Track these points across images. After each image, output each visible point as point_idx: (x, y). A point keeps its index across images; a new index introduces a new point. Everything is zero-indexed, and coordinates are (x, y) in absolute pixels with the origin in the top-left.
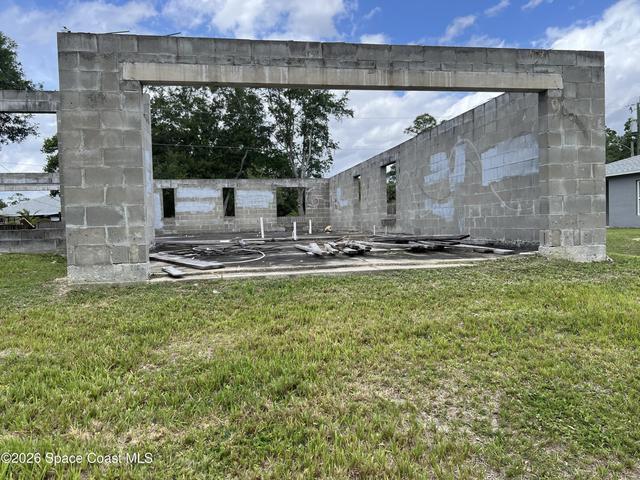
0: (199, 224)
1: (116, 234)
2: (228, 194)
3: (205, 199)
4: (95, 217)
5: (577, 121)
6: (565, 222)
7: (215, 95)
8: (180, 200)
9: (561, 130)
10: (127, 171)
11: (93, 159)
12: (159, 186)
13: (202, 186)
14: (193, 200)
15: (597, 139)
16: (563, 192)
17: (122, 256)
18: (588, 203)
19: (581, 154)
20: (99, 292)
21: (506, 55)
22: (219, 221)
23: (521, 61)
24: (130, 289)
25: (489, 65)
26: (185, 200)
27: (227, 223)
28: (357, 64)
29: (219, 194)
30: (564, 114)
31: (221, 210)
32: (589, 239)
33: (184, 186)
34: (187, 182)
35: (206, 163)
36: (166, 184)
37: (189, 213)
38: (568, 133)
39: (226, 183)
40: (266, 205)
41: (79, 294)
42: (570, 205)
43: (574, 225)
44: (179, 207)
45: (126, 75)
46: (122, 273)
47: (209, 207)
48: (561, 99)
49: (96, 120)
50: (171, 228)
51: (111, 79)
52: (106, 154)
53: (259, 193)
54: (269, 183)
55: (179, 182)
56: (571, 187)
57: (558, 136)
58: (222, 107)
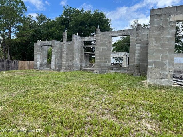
1: (163, 70)
4: (157, 64)
10: (169, 50)
11: (158, 46)
45: (171, 19)
49: (160, 35)
51: (166, 21)
52: (162, 45)
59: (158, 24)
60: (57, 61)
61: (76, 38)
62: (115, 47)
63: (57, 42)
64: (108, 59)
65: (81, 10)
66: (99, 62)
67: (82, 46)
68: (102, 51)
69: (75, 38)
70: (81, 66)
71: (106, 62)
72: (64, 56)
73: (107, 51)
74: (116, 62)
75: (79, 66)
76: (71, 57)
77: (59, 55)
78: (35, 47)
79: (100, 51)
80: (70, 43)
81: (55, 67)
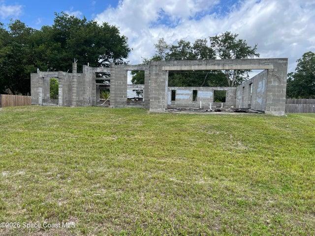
0: (184, 103)
1: (159, 102)
2: (195, 93)
3: (186, 94)
4: (156, 98)
5: (277, 77)
6: (272, 105)
7: (196, 50)
8: (177, 94)
9: (272, 80)
10: (162, 89)
11: (156, 87)
12: (170, 89)
13: (185, 89)
14: (182, 94)
15: (284, 82)
16: (271, 96)
17: (160, 107)
18: (279, 100)
19: (278, 87)
20: (155, 113)
21: (256, 60)
22: (191, 102)
23: (261, 62)
24: (161, 113)
25: (251, 63)
26: (179, 94)
27: (194, 103)
28: (215, 64)
29: (192, 92)
30: (273, 75)
31: (192, 99)
32: (279, 110)
33: (179, 89)
34: (180, 88)
35: (190, 79)
36: (173, 88)
37: (180, 99)
38: (274, 81)
39: (194, 88)
40: (209, 97)
41: (151, 113)
42: (273, 100)
43: (275, 106)
44: (177, 97)
45: (163, 69)
46: (160, 110)
47: (187, 97)
48: (272, 72)
49: (157, 79)
50: (173, 104)
51: (160, 70)
52: (158, 86)
53: (207, 92)
54: (211, 88)
55: (178, 88)
56: (274, 95)
57: (271, 82)
58: (198, 55)
59: (155, 71)
60: (65, 95)
61: (87, 68)
62: (135, 74)
63: (64, 73)
64: (123, 94)
65: (83, 20)
66: (115, 97)
67: (93, 78)
68: (118, 85)
69: (86, 70)
70: (93, 102)
71: (122, 97)
72: (75, 90)
73: (122, 85)
74: (137, 97)
75: (91, 101)
76: (81, 90)
77: (66, 89)
78: (31, 78)
79: (115, 85)
80: (80, 75)
81: (63, 102)
